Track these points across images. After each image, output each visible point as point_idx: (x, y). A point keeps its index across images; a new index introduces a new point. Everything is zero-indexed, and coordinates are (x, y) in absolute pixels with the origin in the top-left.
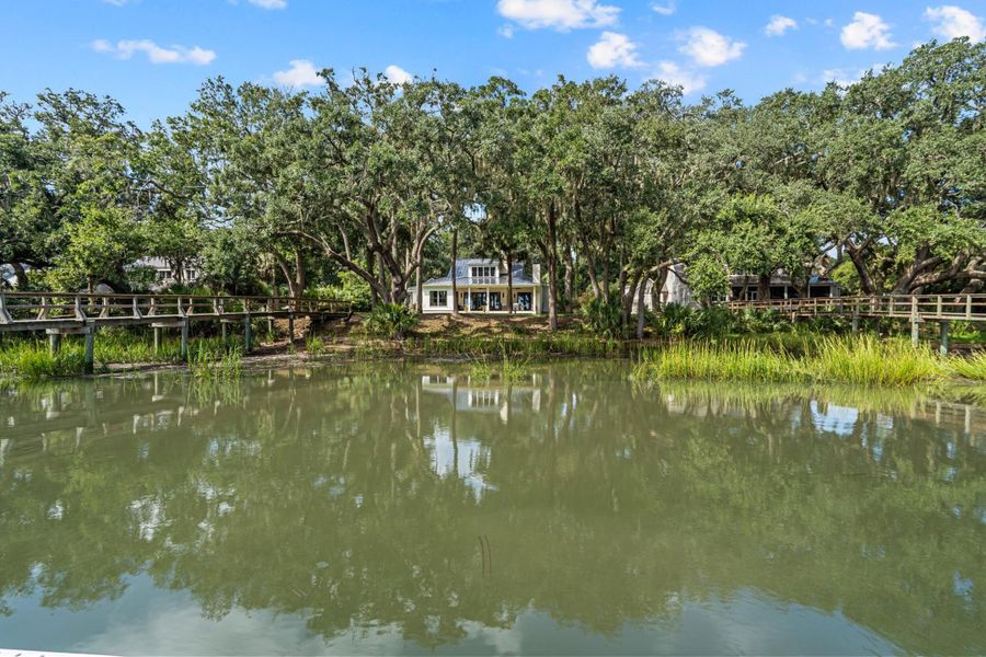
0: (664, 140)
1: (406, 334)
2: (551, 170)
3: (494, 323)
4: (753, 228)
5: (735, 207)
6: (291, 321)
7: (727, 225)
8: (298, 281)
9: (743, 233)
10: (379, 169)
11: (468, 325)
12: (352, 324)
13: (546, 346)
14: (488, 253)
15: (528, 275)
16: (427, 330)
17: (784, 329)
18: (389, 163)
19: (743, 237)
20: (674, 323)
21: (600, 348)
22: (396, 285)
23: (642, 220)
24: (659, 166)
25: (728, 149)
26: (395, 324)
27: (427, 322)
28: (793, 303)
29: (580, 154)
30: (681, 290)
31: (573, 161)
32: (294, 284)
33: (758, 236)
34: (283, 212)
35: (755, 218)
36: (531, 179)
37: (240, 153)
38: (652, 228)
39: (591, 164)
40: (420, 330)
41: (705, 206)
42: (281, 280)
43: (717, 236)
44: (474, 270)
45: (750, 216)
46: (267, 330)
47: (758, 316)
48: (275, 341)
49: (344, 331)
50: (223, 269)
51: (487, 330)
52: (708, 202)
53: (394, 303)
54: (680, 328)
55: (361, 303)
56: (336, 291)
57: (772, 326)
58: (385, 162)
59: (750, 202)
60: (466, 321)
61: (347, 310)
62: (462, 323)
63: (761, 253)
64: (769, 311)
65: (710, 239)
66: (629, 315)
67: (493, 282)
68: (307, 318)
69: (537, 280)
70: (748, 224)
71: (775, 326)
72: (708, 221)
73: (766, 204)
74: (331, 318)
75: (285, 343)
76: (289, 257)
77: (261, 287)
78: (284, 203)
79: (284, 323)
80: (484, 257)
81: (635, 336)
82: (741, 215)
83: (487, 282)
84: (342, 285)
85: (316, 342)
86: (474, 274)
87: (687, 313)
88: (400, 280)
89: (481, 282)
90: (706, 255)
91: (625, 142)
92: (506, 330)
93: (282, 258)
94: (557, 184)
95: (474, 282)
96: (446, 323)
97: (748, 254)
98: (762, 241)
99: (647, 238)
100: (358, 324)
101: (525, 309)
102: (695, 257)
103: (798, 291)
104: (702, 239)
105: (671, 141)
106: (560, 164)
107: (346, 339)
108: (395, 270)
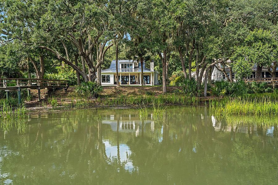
0: (221, 4)
1: (97, 96)
2: (170, 18)
3: (137, 90)
4: (263, 45)
5: (254, 36)
6: (39, 90)
7: (250, 44)
8: (41, 71)
9: (258, 47)
10: (91, 17)
11: (125, 91)
12: (69, 91)
13: (164, 101)
14: (132, 57)
15: (148, 68)
16: (106, 94)
17: (269, 91)
18: (95, 14)
19: (258, 49)
20: (221, 89)
21: (190, 101)
22: (91, 72)
23: (211, 41)
24: (216, 16)
25: (248, 9)
26: (91, 91)
27: (105, 90)
28: (269, 80)
29: (184, 11)
30: (218, 74)
31: (180, 14)
32: (39, 72)
33: (265, 48)
34: (42, 37)
35: (263, 40)
36: (161, 22)
37: (18, 7)
38: (216, 45)
39: (188, 15)
40: (102, 94)
41: (239, 35)
42: (32, 71)
43: (245, 48)
44: (122, 65)
45: (260, 39)
46: (27, 95)
47: (258, 85)
48: (31, 100)
49: (65, 95)
50: (11, 65)
51: (134, 93)
52: (241, 33)
53: (90, 81)
54: (224, 91)
55: (68, 81)
56: (56, 75)
57: (264, 90)
58: (93, 13)
59: (260, 33)
60: (124, 89)
61: (65, 84)
62: (122, 90)
63: (267, 57)
64: (263, 83)
65: (242, 50)
66: (200, 85)
67: (132, 71)
68: (46, 89)
69: (152, 70)
70: (260, 43)
71: (266, 90)
72: (241, 42)
73: (267, 34)
74: (57, 89)
75: (36, 101)
76: (36, 59)
77: (21, 74)
78: (42, 33)
79: (35, 92)
80: (130, 59)
81: (203, 96)
82: (256, 39)
83: (129, 71)
84: (58, 73)
85: (53, 100)
86: (122, 67)
87: (227, 84)
88: (93, 70)
89: (126, 71)
90: (241, 58)
91: (204, 5)
92: (144, 94)
93: (33, 60)
94: (173, 24)
95: (123, 71)
96: (114, 90)
97: (261, 57)
98: (267, 51)
99: (214, 49)
100: (72, 91)
101: (147, 83)
102: (236, 58)
103: (271, 74)
104: (239, 50)
105: (224, 5)
106: (175, 15)
107: (67, 98)
108: (91, 66)
